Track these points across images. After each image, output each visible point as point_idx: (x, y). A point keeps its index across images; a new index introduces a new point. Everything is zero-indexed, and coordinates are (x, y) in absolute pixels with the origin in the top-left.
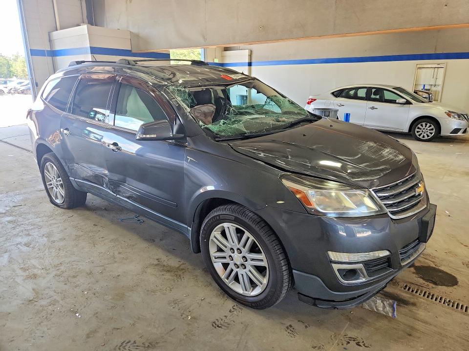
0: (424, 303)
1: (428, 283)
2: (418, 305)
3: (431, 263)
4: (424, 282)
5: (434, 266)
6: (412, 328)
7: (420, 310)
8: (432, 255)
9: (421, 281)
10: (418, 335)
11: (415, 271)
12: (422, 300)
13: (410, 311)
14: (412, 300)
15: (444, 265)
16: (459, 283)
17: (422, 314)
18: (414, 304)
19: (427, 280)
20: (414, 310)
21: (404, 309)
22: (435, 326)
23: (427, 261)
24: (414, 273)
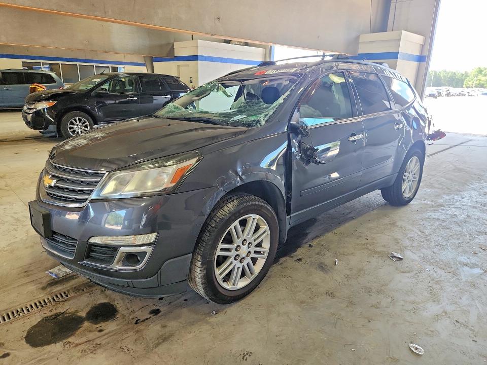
0: (38, 295)
1: (51, 314)
2: (41, 291)
3: (77, 342)
4: (58, 311)
5: (70, 340)
6: (28, 276)
7: (35, 289)
8: (91, 355)
9: (61, 310)
10: (21, 275)
11: (78, 314)
12: (42, 296)
13: (42, 283)
14: (49, 289)
15: (61, 353)
16: (25, 343)
17: (32, 287)
18: (44, 288)
19: (57, 315)
20: (39, 285)
21: (45, 281)
22: (14, 288)
23: (84, 339)
24: (77, 311)
